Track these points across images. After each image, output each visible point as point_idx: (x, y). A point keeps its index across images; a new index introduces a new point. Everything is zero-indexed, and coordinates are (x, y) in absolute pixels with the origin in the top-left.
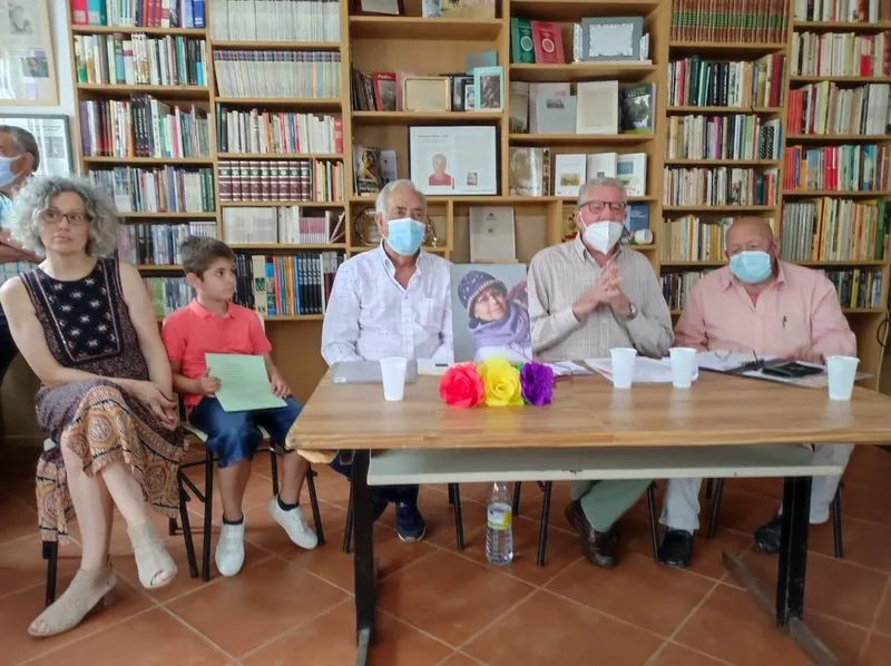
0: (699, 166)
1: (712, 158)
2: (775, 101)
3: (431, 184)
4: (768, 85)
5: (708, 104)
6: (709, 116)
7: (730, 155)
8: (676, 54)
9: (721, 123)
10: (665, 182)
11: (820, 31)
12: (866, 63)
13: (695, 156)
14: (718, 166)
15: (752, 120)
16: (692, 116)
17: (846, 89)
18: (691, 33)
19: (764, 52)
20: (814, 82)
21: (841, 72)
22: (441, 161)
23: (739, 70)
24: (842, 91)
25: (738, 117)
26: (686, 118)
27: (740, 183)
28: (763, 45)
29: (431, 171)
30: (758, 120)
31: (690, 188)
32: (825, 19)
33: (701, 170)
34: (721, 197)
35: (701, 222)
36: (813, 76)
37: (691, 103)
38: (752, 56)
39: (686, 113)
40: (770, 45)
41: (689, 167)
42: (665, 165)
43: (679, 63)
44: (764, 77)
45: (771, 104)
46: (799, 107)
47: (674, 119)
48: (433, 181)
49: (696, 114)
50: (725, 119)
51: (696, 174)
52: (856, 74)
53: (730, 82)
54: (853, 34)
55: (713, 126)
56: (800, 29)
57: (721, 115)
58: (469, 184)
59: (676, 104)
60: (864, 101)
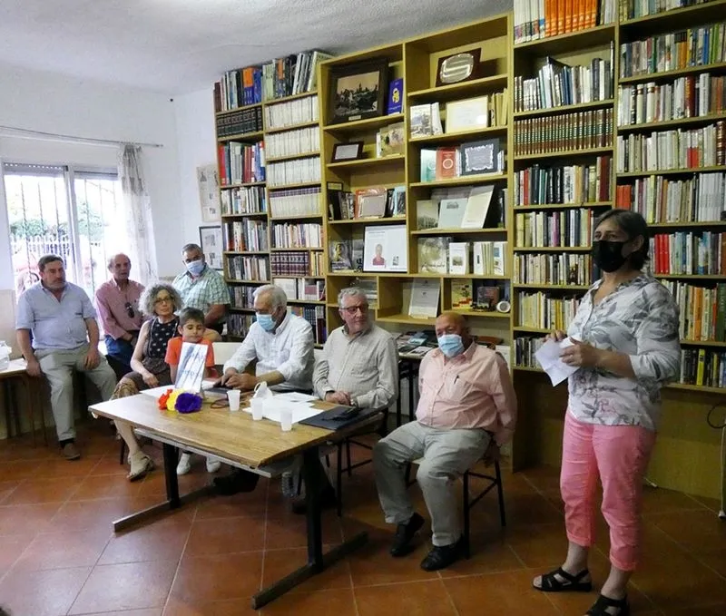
0: (542, 252)
1: (552, 247)
2: (604, 196)
3: (374, 264)
4: (598, 182)
5: (547, 203)
6: (549, 212)
7: (567, 243)
8: (520, 165)
9: (558, 217)
10: (515, 266)
11: (646, 132)
12: (693, 154)
13: (540, 245)
14: (560, 253)
15: (584, 213)
16: (534, 213)
17: (676, 181)
18: (530, 148)
19: (595, 155)
20: (641, 178)
21: (668, 165)
22: (379, 248)
23: (572, 172)
24: (671, 182)
25: (572, 212)
26: (531, 214)
27: (577, 266)
28: (594, 150)
29: (374, 255)
30: (592, 212)
31: (536, 272)
32: (649, 119)
33: (544, 256)
34: (562, 277)
35: (547, 297)
36: (638, 173)
37: (533, 203)
38: (585, 161)
39: (530, 211)
40: (600, 148)
41: (535, 253)
42: (515, 252)
43: (522, 172)
44: (594, 175)
45: (602, 199)
46: (627, 198)
47: (520, 217)
48: (375, 262)
49: (537, 211)
50: (562, 214)
51: (540, 259)
52: (684, 166)
53: (565, 183)
54: (679, 130)
55: (553, 220)
56: (625, 134)
57: (558, 210)
58: (394, 264)
59: (522, 204)
60: (694, 190)
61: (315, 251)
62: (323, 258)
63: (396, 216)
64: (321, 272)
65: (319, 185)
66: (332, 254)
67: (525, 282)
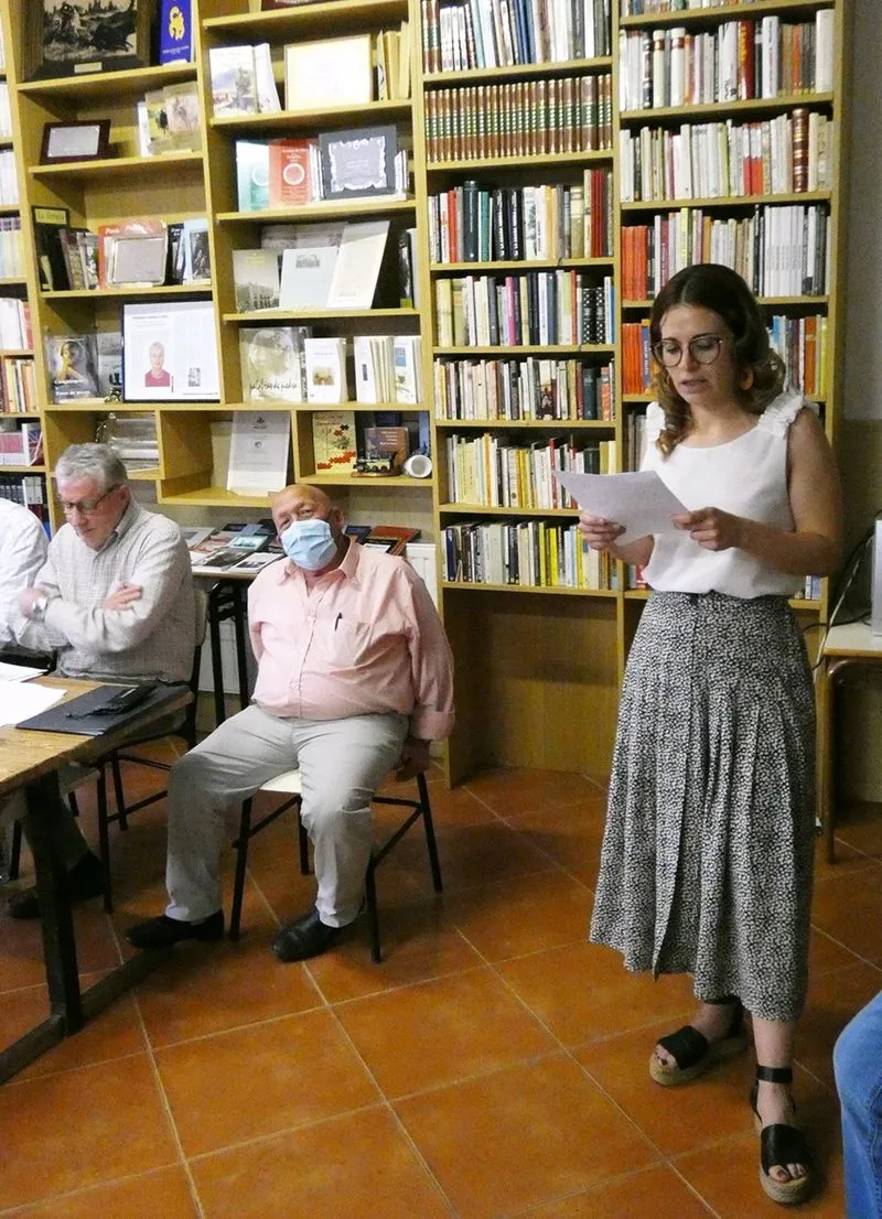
0: (488, 357)
1: (507, 346)
2: (600, 247)
3: (147, 385)
4: (588, 220)
5: (495, 258)
6: (498, 277)
7: (535, 339)
8: (441, 182)
9: (516, 288)
10: (438, 384)
11: (671, 124)
12: (753, 169)
13: (483, 344)
14: (522, 358)
15: (564, 279)
16: (470, 278)
17: (724, 219)
18: (457, 147)
19: (580, 166)
20: (665, 213)
21: (713, 189)
22: (158, 351)
23: (538, 199)
24: (717, 222)
25: (542, 277)
26: (463, 281)
27: (553, 383)
28: (578, 156)
29: (147, 367)
30: (579, 278)
31: (479, 397)
32: (676, 100)
33: (491, 364)
34: (528, 404)
35: (500, 445)
36: (658, 203)
37: (466, 259)
38: (562, 176)
39: (462, 274)
40: (589, 153)
41: (475, 358)
42: (436, 356)
43: (444, 196)
44: (580, 203)
45: (595, 253)
46: (640, 253)
47: (443, 285)
48: (151, 381)
49: (477, 274)
50: (523, 280)
51: (485, 371)
52: (738, 194)
53: (527, 219)
54: (729, 122)
55: (505, 292)
56: (634, 126)
57: (516, 273)
58: (192, 384)
59: (446, 260)
60: (757, 238)
61: (14, 358)
62: (34, 372)
63: (191, 282)
64: (31, 405)
65: (16, 214)
66: (54, 363)
67: (459, 417)
